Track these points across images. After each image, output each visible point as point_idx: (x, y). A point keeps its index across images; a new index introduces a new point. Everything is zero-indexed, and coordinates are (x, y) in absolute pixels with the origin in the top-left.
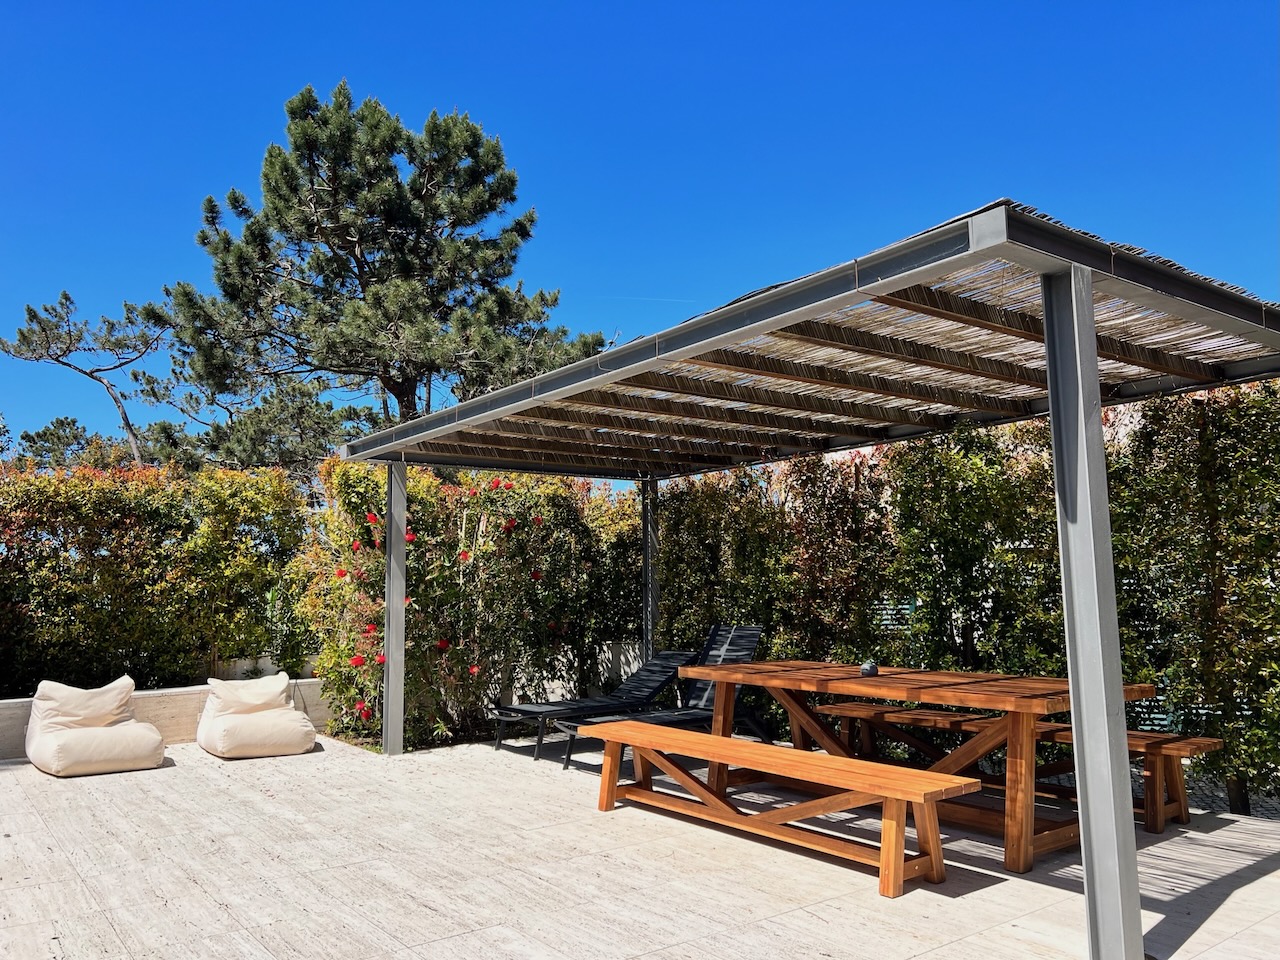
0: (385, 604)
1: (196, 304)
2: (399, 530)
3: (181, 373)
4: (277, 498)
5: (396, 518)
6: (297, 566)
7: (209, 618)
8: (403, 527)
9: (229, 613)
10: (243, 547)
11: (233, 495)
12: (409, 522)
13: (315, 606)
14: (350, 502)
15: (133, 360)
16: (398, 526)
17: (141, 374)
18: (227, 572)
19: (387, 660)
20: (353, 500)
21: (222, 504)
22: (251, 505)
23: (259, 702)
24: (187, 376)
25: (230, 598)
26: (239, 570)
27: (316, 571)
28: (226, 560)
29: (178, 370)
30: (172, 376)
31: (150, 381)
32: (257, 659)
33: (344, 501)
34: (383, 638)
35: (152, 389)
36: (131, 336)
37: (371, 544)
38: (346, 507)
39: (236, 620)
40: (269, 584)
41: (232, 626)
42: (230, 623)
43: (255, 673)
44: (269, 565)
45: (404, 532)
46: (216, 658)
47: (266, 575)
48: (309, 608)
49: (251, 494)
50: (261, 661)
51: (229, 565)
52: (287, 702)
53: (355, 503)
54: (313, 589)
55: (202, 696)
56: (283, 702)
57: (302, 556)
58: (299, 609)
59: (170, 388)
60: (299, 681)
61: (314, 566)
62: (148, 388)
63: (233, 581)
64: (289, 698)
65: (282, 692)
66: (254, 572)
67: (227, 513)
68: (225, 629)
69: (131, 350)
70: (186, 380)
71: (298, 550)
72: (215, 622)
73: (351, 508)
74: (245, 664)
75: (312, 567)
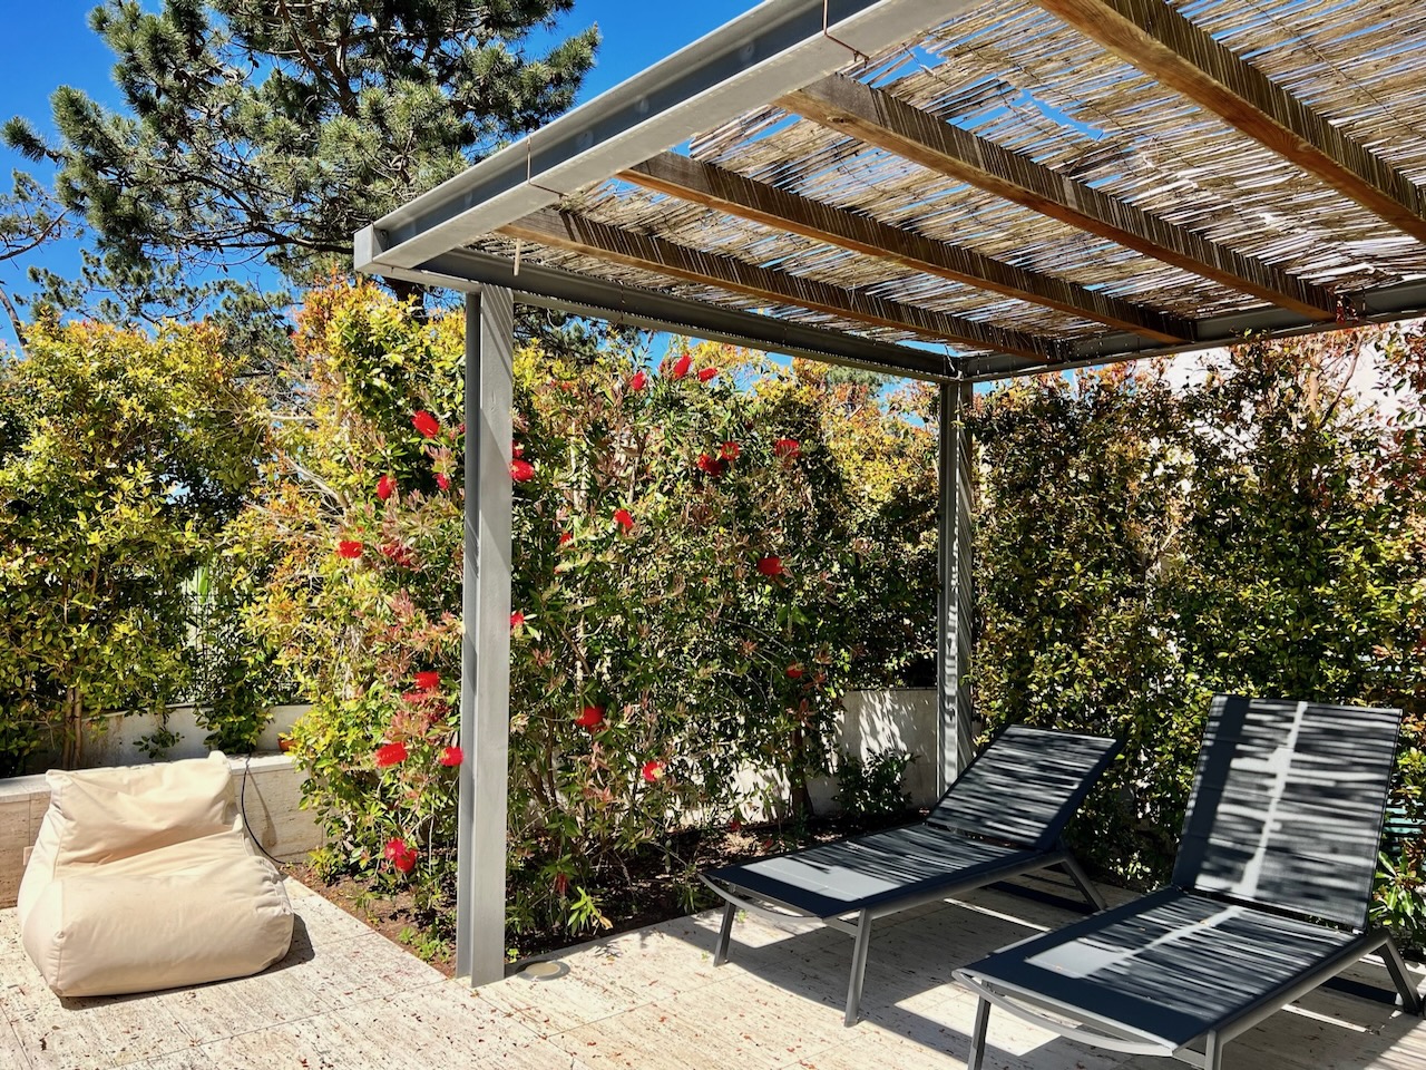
0: (462, 628)
1: (86, 118)
2: (496, 452)
3: (95, 273)
4: (205, 386)
5: (490, 423)
6: (252, 527)
7: (55, 635)
8: (507, 448)
9: (102, 625)
10: (127, 485)
11: (108, 374)
12: (518, 437)
13: (288, 616)
14: (370, 386)
15: (25, 250)
16: (494, 443)
17: (43, 273)
18: (94, 538)
19: (465, 757)
20: (377, 382)
21: (81, 391)
22: (147, 399)
23: (163, 826)
24: (103, 278)
25: (101, 590)
26: (119, 535)
27: (289, 541)
28: (89, 510)
29: (91, 270)
30: (83, 276)
31: (55, 282)
32: (165, 714)
33: (355, 385)
34: (455, 709)
35: (56, 292)
36: (24, 217)
37: (428, 484)
38: (360, 399)
39: (117, 637)
40: (187, 566)
41: (107, 650)
42: (104, 642)
43: (160, 748)
44: (189, 525)
45: (508, 457)
46: (78, 714)
47: (180, 546)
48: (275, 619)
49: (144, 374)
50: (174, 717)
51: (97, 523)
52: (227, 821)
53: (381, 391)
54: (281, 575)
55: (34, 807)
56: (218, 820)
57: (259, 508)
58: (252, 619)
59: (81, 292)
60: (255, 762)
61: (284, 530)
62: (51, 290)
63: (111, 555)
64: (231, 809)
65: (216, 801)
66: (154, 538)
67: (91, 410)
68: (92, 656)
69: (24, 236)
70: (101, 283)
71: (251, 496)
72: (69, 641)
73: (373, 402)
74: (142, 724)
75: (280, 531)
